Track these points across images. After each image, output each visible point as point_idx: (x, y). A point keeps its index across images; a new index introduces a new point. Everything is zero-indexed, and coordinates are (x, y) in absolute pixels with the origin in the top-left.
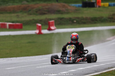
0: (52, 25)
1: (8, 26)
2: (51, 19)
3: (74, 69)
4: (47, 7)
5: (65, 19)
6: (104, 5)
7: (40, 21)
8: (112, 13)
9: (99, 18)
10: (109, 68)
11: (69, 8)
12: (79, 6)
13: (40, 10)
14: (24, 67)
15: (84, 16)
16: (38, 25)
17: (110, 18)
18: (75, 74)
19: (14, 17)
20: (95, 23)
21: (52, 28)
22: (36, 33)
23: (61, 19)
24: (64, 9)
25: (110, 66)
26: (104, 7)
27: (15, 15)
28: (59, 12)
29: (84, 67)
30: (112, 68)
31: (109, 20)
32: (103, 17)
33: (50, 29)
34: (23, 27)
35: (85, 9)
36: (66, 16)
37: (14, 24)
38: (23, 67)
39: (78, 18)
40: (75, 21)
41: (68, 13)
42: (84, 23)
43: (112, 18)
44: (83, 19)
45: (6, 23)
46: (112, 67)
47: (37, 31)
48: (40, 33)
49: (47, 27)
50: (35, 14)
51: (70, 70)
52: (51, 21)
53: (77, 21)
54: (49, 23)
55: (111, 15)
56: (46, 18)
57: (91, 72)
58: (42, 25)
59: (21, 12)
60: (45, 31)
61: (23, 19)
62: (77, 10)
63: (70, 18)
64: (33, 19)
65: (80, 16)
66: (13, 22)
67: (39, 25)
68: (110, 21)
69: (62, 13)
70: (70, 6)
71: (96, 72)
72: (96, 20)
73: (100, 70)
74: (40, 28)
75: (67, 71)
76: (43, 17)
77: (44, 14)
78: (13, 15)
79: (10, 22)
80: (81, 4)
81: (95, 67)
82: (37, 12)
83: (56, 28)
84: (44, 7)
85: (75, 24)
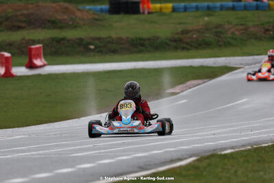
0: (38, 56)
2: (34, 42)
3: (89, 163)
4: (25, 12)
5: (69, 41)
6: (161, 9)
7: (8, 46)
8: (180, 28)
9: (149, 39)
10: (172, 161)
11: (79, 14)
12: (102, 10)
13: (8, 19)
15: (114, 34)
16: (3, 55)
17: (175, 41)
18: (92, 175)
20: (140, 52)
21: (38, 62)
23: (59, 41)
24: (66, 17)
25: (175, 156)
26: (160, 12)
28: (53, 24)
29: (113, 158)
30: (180, 160)
31: (174, 44)
32: (158, 38)
33: (31, 66)
35: (116, 17)
36: (71, 34)
39: (99, 39)
40: (92, 47)
41: (75, 27)
42: (114, 52)
43: (181, 40)
44: (111, 41)
46: (181, 157)
47: (2, 71)
48: (8, 74)
49: (26, 61)
51: (80, 164)
52: (33, 47)
53: (96, 48)
54: (30, 50)
55: (177, 33)
56: (24, 39)
58: (13, 54)
60: (20, 71)
62: (97, 20)
63: (81, 40)
65: (103, 34)
67: (7, 54)
68: (176, 48)
69: (61, 28)
70: (79, 10)
71: (142, 169)
72: (142, 45)
73: (150, 165)
74: (7, 63)
75: (72, 167)
76: (16, 36)
77: (19, 28)
80: (106, 7)
81: (140, 157)
83: (46, 63)
84: (18, 13)
85: (92, 54)
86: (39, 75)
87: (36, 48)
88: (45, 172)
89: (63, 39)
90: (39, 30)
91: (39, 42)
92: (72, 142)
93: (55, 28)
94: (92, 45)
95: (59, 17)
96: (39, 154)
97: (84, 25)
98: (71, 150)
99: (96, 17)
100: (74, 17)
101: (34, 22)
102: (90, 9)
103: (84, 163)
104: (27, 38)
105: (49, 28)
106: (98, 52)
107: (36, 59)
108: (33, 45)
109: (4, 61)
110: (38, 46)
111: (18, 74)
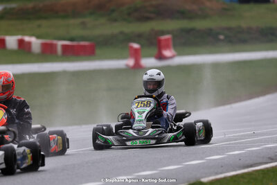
0: (167, 47)
1: (59, 49)
2: (163, 33)
4: (154, 3)
5: (198, 31)
11: (208, 4)
13: (136, 10)
15: (244, 24)
16: (131, 47)
18: (222, 166)
19: (74, 26)
20: (271, 41)
22: (127, 65)
23: (189, 31)
24: (195, 7)
27: (78, 21)
28: (183, 14)
29: (243, 149)
33: (160, 57)
34: (98, 51)
35: (246, 7)
37: (75, 43)
39: (229, 29)
40: (222, 37)
41: (204, 16)
42: (244, 41)
44: (240, 31)
45: (55, 42)
47: (131, 62)
48: (138, 66)
49: (155, 51)
50: (124, 20)
51: (210, 156)
52: (162, 37)
53: (226, 37)
54: (159, 41)
56: (153, 30)
57: (260, 161)
58: (142, 46)
59: (91, 14)
60: (148, 62)
61: (97, 32)
63: (210, 30)
64: (122, 33)
65: (233, 23)
66: (72, 40)
67: (136, 46)
69: (190, 18)
72: (273, 34)
74: (136, 55)
75: (202, 159)
76: (145, 27)
77: (147, 19)
78: (72, 21)
79: (64, 39)
81: (270, 148)
82: (129, 14)
83: (175, 53)
84: (147, 3)
85: (222, 44)
86: (169, 67)
87: (165, 40)
89: (192, 30)
90: (169, 20)
91: (168, 32)
93: (184, 18)
94: (222, 34)
95: (188, 8)
97: (214, 15)
100: (203, 7)
101: (162, 13)
104: (156, 28)
105: (178, 19)
107: (165, 49)
108: (162, 35)
109: (133, 52)
110: (167, 37)
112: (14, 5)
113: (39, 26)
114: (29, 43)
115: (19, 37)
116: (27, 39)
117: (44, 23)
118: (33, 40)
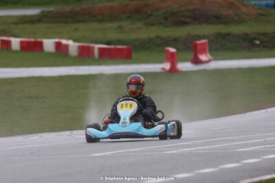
0: (203, 51)
1: (96, 52)
2: (200, 37)
3: (255, 158)
4: (190, 8)
5: (234, 36)
7: (174, 42)
11: (244, 9)
12: (267, 6)
13: (173, 14)
14: (134, 152)
16: (168, 51)
18: (258, 170)
19: (111, 30)
21: (203, 57)
22: (163, 69)
23: (226, 36)
24: (231, 12)
27: (115, 25)
28: (218, 19)
33: (196, 61)
34: (134, 55)
36: (236, 29)
37: (112, 47)
38: (131, 152)
39: (265, 34)
40: (258, 42)
45: (92, 45)
47: (167, 66)
48: (173, 70)
49: (191, 56)
50: (161, 24)
51: (246, 159)
52: (198, 42)
53: (261, 43)
54: (196, 45)
56: (189, 34)
58: (178, 50)
59: (128, 18)
61: (133, 36)
62: (262, 15)
63: (247, 35)
64: (158, 37)
65: (269, 29)
66: (108, 44)
67: (172, 50)
69: (226, 23)
70: (244, 5)
74: (172, 59)
75: (237, 162)
76: (182, 32)
77: (185, 23)
78: (109, 25)
79: (101, 43)
80: (271, 2)
82: (166, 19)
83: (211, 58)
84: (184, 9)
85: (258, 49)
86: (205, 71)
87: (202, 44)
88: (210, 167)
89: (228, 34)
90: (205, 25)
91: (204, 37)
92: (237, 137)
93: (220, 23)
94: (258, 40)
95: (224, 13)
96: (204, 150)
97: (250, 20)
98: (236, 145)
99: (262, 12)
100: (239, 13)
101: (199, 17)
102: (255, 5)
103: (249, 159)
104: (192, 33)
105: (214, 24)
106: (263, 47)
107: (201, 54)
108: (198, 40)
109: (169, 56)
110: (203, 41)
111: (184, 70)
112: (51, 9)
113: (76, 29)
114: (67, 46)
115: (57, 40)
116: (64, 42)
117: (81, 26)
118: (70, 43)
